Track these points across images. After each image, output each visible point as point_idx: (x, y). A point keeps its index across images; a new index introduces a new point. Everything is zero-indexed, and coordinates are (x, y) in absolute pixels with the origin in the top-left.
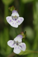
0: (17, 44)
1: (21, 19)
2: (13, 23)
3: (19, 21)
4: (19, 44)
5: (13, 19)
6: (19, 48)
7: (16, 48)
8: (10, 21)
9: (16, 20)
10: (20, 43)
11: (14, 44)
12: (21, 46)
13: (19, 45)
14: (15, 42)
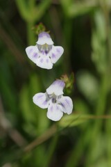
0: (54, 101)
1: (58, 51)
2: (42, 61)
3: (53, 55)
4: (59, 101)
5: (41, 52)
6: (58, 108)
7: (52, 108)
8: (35, 55)
9: (47, 52)
10: (59, 97)
11: (47, 101)
12: (62, 104)
13: (57, 102)
14: (48, 95)
